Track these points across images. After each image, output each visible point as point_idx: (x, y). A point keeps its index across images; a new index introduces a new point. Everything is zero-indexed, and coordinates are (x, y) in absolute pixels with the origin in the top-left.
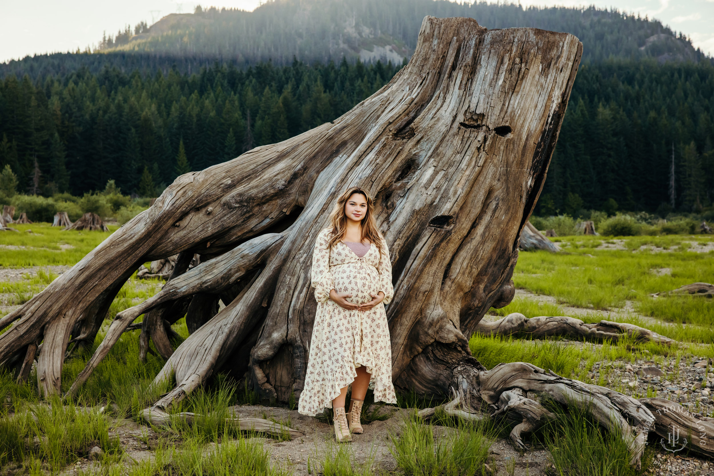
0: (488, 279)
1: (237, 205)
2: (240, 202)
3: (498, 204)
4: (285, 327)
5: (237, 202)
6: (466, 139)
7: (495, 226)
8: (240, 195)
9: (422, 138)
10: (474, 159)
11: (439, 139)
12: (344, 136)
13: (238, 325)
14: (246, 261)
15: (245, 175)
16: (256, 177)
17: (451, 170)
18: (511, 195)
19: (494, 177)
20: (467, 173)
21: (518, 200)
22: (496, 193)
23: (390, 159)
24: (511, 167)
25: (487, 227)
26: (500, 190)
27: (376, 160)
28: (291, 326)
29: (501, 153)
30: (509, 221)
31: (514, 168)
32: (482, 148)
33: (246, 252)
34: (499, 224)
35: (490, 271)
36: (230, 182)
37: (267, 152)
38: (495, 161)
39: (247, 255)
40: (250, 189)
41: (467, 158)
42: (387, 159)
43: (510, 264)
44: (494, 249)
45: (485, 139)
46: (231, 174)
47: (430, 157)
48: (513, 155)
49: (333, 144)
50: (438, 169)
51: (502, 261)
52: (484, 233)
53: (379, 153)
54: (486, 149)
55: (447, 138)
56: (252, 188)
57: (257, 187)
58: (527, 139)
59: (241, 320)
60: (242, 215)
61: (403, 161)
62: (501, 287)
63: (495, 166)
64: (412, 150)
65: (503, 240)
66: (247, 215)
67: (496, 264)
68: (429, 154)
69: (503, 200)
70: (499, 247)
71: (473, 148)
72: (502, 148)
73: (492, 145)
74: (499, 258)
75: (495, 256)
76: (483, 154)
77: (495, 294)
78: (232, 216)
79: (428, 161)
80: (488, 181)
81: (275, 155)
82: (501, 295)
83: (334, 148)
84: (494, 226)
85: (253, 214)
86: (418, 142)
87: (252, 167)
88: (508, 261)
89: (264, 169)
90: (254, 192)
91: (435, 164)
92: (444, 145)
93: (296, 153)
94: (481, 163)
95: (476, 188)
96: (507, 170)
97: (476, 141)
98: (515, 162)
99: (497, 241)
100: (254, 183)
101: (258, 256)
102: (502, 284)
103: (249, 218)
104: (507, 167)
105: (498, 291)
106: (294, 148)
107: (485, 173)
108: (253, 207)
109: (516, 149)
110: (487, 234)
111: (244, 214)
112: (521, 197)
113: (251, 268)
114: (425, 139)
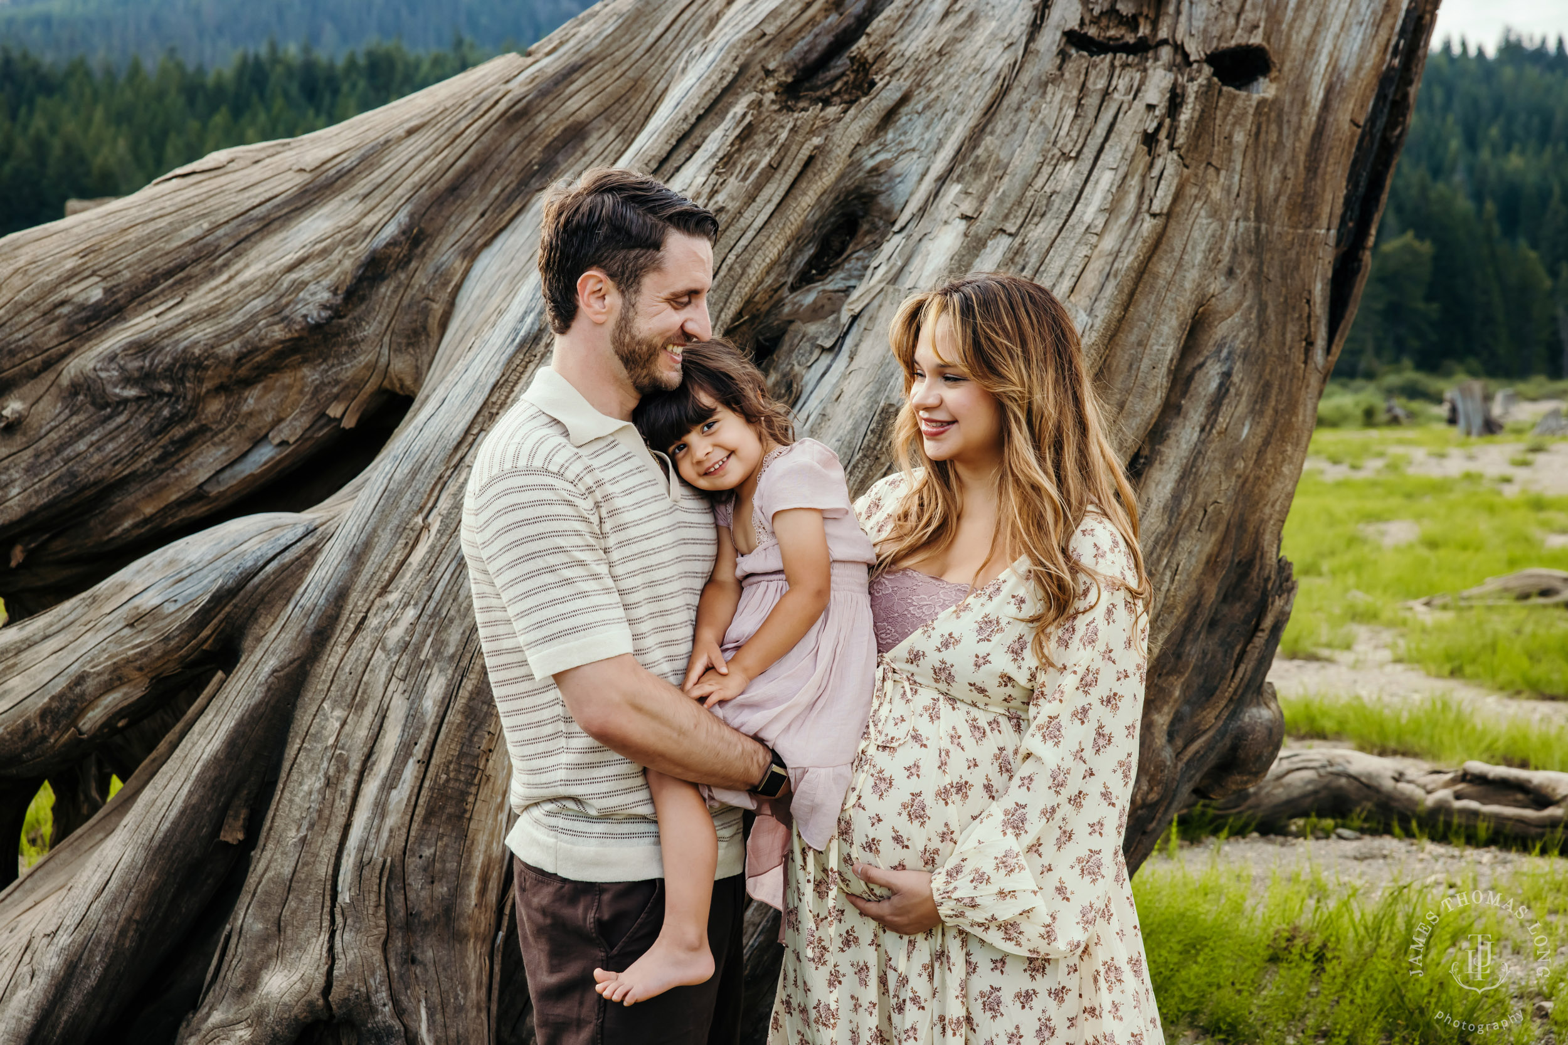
0: (1186, 687)
1: (131, 392)
2: (144, 378)
3: (1227, 375)
4: (317, 948)
5: (127, 380)
6: (1092, 101)
7: (1217, 467)
8: (141, 348)
9: (905, 99)
10: (1134, 182)
11: (980, 101)
12: (572, 105)
13: (107, 933)
14: (146, 638)
15: (162, 264)
16: (212, 273)
17: (1040, 232)
18: (1272, 334)
19: (1211, 263)
20: (1109, 243)
21: (1298, 356)
22: (1221, 330)
23: (774, 191)
24: (1271, 223)
25: (1188, 474)
26: (1237, 317)
27: (713, 193)
28: (345, 938)
29: (1238, 157)
30: (1266, 443)
31: (1280, 226)
32: (1163, 135)
33: (150, 600)
34: (1229, 460)
35: (1193, 652)
36: (96, 294)
37: (256, 173)
38: (1216, 194)
39: (154, 613)
40: (182, 325)
41: (1105, 179)
42: (759, 187)
43: (1268, 622)
44: (1212, 563)
45: (1175, 101)
46: (101, 260)
47: (942, 180)
48: (1276, 171)
49: (529, 139)
50: (981, 226)
51: (1238, 611)
52: (1176, 497)
53: (727, 162)
54: (1180, 140)
55: (1015, 96)
56: (195, 318)
57: (212, 314)
58: (1326, 105)
59: (122, 910)
60: (154, 432)
61: (828, 201)
62: (1234, 715)
63: (1214, 213)
64: (863, 153)
65: (1242, 525)
66: (178, 432)
67: (1212, 624)
68: (939, 165)
69: (1245, 356)
70: (1228, 552)
71: (1127, 137)
72: (1239, 137)
73: (1203, 125)
74: (1225, 599)
75: (1212, 592)
76: (1168, 162)
77: (1210, 746)
78: (111, 436)
79: (936, 194)
80: (1192, 276)
81: (290, 183)
82: (1234, 748)
83: (535, 152)
84: (1211, 467)
85: (203, 430)
86: (889, 117)
87: (192, 232)
88: (1261, 610)
89: (242, 243)
90: (200, 334)
91: (967, 207)
92: (1001, 125)
93: (378, 175)
94: (1162, 200)
95: (1144, 307)
96: (1257, 231)
97: (1139, 105)
98: (1283, 200)
99: (1222, 527)
100: (201, 298)
101: (204, 615)
102: (1238, 703)
103: (186, 442)
104: (1258, 218)
105: (1222, 733)
106: (370, 158)
107: (1178, 244)
108: (199, 400)
109: (1288, 144)
110: (1186, 502)
111: (164, 428)
112: (1310, 344)
113: (172, 668)
114: (917, 103)
